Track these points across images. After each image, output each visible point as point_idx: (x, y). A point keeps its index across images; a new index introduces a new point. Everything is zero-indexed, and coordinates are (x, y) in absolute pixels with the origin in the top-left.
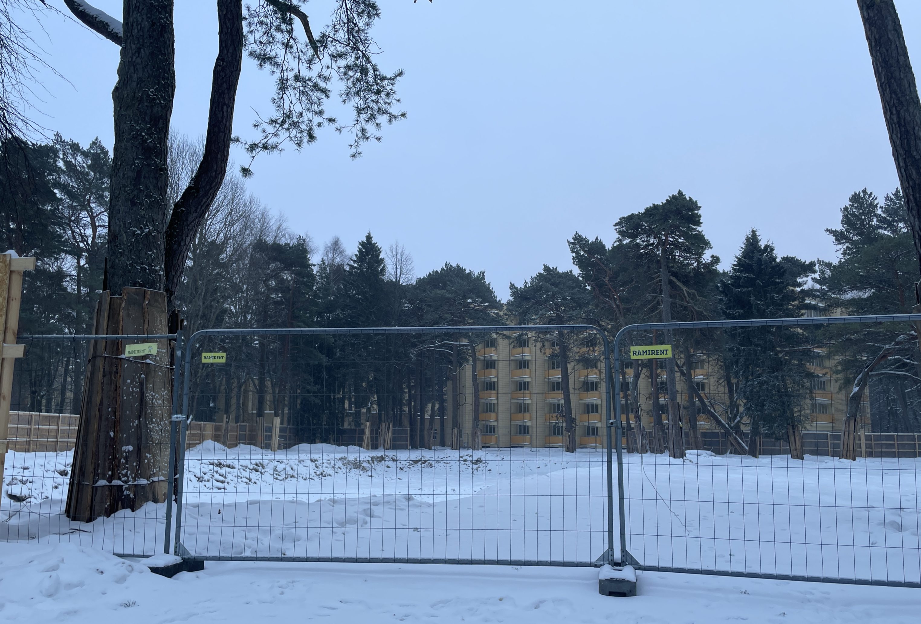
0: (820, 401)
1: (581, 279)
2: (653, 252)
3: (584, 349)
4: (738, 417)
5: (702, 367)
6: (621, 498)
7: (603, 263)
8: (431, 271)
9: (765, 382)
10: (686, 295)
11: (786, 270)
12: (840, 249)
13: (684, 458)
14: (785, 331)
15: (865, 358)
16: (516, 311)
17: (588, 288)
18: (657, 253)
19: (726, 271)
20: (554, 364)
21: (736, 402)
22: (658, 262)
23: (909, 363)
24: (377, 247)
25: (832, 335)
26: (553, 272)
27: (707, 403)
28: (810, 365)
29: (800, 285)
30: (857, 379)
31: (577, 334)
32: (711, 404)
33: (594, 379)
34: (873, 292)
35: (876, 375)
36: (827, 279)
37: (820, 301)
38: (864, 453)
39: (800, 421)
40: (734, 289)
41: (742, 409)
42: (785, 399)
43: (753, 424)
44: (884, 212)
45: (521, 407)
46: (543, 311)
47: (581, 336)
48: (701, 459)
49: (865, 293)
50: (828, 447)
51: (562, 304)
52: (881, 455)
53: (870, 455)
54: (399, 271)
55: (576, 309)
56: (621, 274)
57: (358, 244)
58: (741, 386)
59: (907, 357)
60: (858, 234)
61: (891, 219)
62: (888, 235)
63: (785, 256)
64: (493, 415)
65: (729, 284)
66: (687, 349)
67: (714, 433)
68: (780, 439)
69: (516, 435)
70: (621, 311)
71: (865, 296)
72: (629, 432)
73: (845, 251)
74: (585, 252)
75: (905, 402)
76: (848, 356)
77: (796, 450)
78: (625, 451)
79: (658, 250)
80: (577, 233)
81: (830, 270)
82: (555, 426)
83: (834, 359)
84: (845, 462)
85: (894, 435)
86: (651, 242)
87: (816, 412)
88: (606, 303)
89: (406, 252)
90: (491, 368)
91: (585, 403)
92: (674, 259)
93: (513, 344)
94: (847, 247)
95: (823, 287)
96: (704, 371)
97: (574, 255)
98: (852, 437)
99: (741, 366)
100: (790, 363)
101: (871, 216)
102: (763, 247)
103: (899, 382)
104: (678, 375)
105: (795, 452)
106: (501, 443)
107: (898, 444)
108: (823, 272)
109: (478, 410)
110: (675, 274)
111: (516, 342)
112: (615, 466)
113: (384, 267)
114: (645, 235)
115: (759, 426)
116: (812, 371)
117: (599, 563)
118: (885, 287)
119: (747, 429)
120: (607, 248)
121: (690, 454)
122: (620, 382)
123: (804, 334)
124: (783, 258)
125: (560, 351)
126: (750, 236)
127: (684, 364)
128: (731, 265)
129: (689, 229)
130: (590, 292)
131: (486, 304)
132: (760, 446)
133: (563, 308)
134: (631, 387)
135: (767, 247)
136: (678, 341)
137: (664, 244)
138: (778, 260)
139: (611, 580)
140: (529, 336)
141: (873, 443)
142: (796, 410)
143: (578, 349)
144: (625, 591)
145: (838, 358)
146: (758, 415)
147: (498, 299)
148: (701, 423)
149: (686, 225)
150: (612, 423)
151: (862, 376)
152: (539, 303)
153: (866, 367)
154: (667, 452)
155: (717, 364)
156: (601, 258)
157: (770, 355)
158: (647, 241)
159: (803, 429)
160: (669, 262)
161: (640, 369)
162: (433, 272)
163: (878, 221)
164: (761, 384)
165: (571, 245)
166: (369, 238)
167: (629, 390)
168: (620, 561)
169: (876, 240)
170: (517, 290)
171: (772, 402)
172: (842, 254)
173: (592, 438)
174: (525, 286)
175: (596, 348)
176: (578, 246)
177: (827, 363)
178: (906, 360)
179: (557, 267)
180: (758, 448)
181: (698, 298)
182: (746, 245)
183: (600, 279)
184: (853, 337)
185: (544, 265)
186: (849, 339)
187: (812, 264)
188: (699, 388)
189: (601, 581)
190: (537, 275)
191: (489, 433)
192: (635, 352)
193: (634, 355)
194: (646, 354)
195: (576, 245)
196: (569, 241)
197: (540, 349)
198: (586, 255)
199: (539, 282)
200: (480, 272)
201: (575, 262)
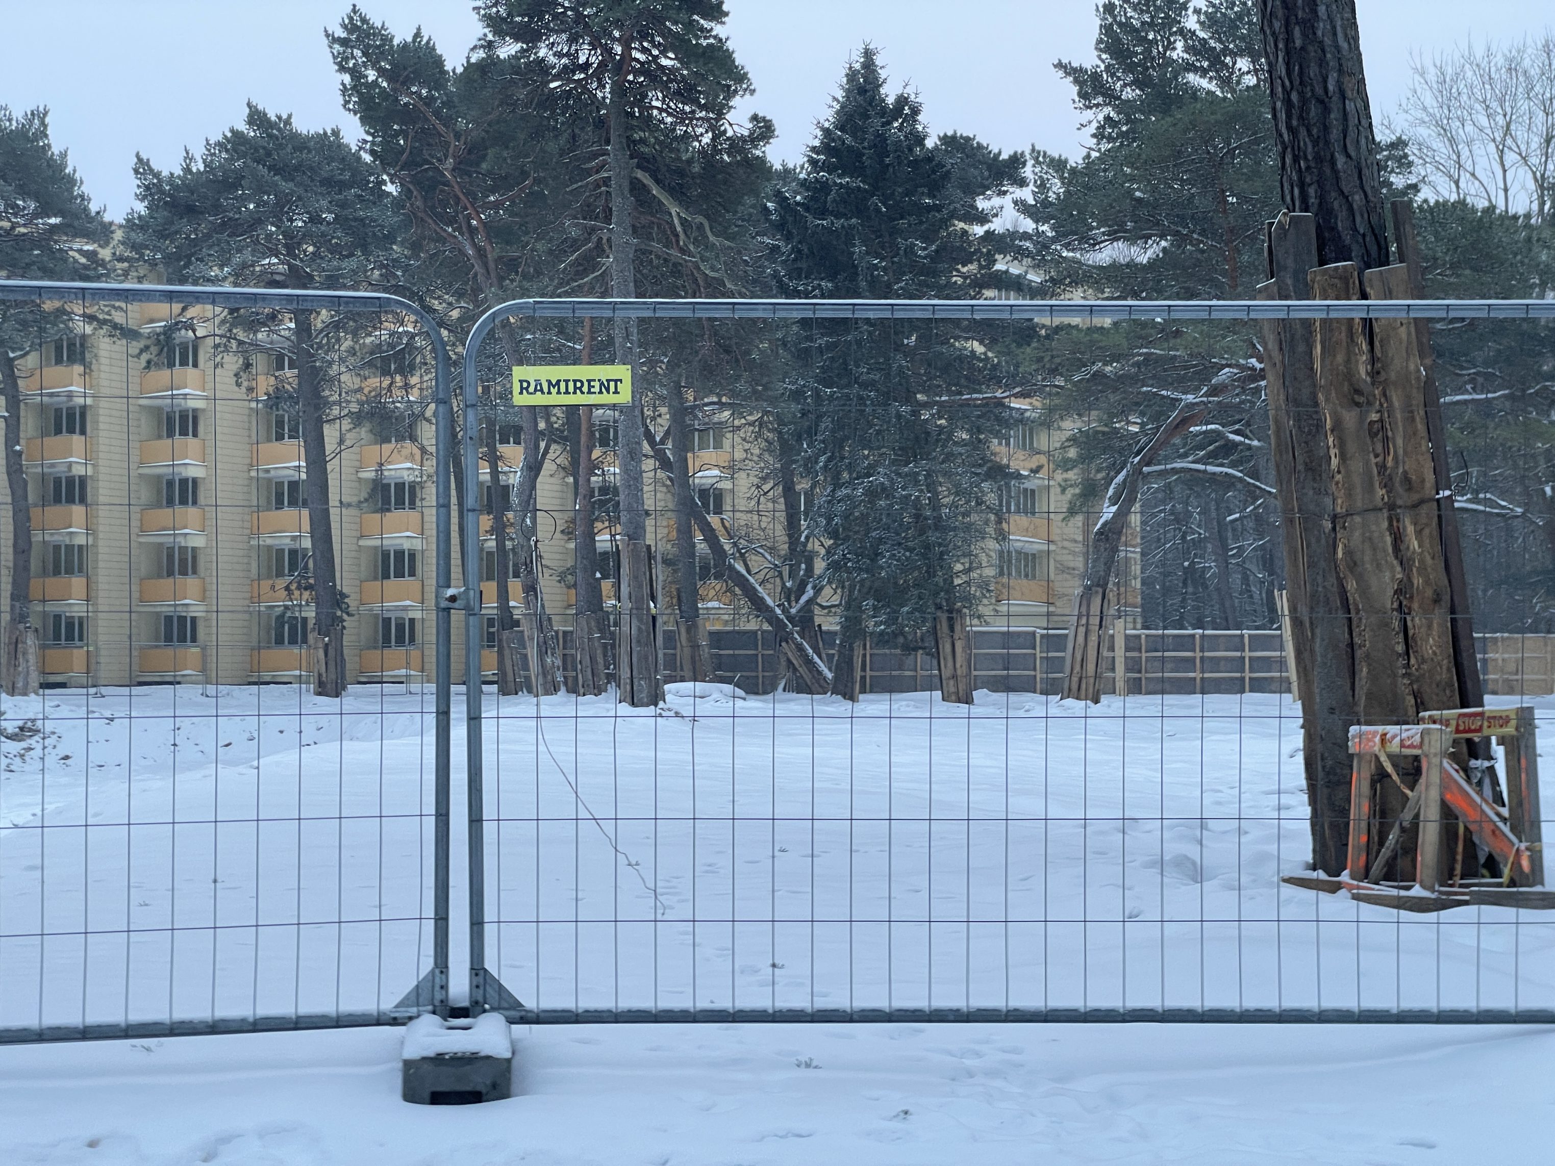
0: (1019, 544)
1: (367, 158)
2: (586, 90)
3: (374, 382)
4: (809, 587)
5: (718, 445)
6: (476, 820)
7: (437, 114)
9: (884, 489)
10: (679, 229)
11: (949, 172)
12: (1090, 122)
13: (661, 704)
14: (938, 348)
15: (1135, 429)
16: (156, 249)
17: (390, 188)
18: (600, 95)
19: (791, 166)
20: (280, 424)
21: (805, 545)
22: (601, 123)
23: (1241, 443)
25: (1058, 360)
26: (279, 130)
27: (727, 547)
28: (1000, 444)
29: (983, 218)
30: (1113, 486)
31: (355, 334)
32: (739, 551)
33: (405, 474)
34: (1164, 249)
35: (1161, 473)
36: (1051, 204)
37: (1034, 267)
38: (1120, 684)
39: (968, 599)
40: (810, 218)
41: (819, 566)
42: (933, 537)
43: (848, 607)
44: (1202, 24)
45: (170, 557)
46: (247, 255)
47: (369, 340)
48: (704, 707)
49: (1146, 249)
50: (1035, 669)
51: (306, 236)
52: (1163, 688)
53: (1135, 688)
55: (352, 255)
56: (491, 152)
58: (820, 500)
59: (1237, 427)
60: (1136, 83)
61: (1219, 46)
62: (1209, 92)
63: (950, 133)
64: (77, 583)
65: (798, 204)
66: (678, 391)
67: (745, 633)
68: (915, 649)
69: (157, 647)
70: (492, 265)
71: (1144, 259)
72: (506, 633)
73: (1101, 128)
74: (381, 72)
75: (1226, 549)
76: (1092, 421)
77: (954, 677)
78: (494, 688)
79: (602, 86)
80: (354, 10)
81: (1062, 178)
82: (283, 615)
83: (1059, 428)
84: (1075, 706)
85: (1193, 636)
86: (582, 60)
87: (1009, 574)
88: (444, 241)
90: (71, 431)
91: (376, 548)
92: (647, 121)
93: (145, 357)
94: (1108, 118)
95: (1041, 229)
96: (722, 457)
97: (347, 78)
98: (1093, 638)
99: (823, 442)
100: (950, 434)
101: (1171, 34)
102: (891, 100)
103: (1213, 495)
104: (649, 464)
105: (952, 682)
106: (103, 674)
107: (1202, 658)
108: (1042, 186)
109: (27, 569)
110: (645, 163)
111: (154, 350)
112: (459, 733)
114: (564, 37)
115: (863, 612)
116: (1005, 461)
117: (402, 1013)
118: (1195, 236)
119: (830, 623)
120: (448, 67)
121: (677, 694)
122: (481, 484)
123: (987, 358)
124: (945, 139)
125: (299, 384)
126: (857, 66)
127: (667, 433)
128: (804, 149)
129: (690, 25)
130: (398, 203)
131: (53, 221)
132: (864, 669)
133: (311, 249)
134: (514, 499)
135: (902, 101)
136: (652, 363)
137: (622, 66)
138: (930, 143)
139: (439, 1059)
140: (199, 334)
141: (1144, 655)
142: (958, 567)
143: (357, 380)
144: (480, 1088)
145: (1071, 426)
146: (863, 581)
147: (93, 208)
148: (710, 605)
149: (683, 16)
150: (453, 599)
151: (1127, 476)
152: (233, 227)
153: (1138, 454)
154: (612, 688)
155: (758, 435)
156: (430, 100)
157: (899, 416)
158: (568, 55)
159: (975, 621)
160: (632, 128)
161: (543, 445)
163: (1187, 49)
164: (872, 494)
165: (337, 47)
167: (508, 508)
168: (466, 1003)
169: (1177, 101)
170: (160, 180)
171: (900, 544)
172: (1094, 136)
173: (395, 653)
174: (188, 170)
175: (414, 380)
176: (357, 53)
177: (1042, 441)
178: (1232, 437)
179: (290, 116)
180: (858, 674)
181: (712, 238)
182: (848, 91)
183: (427, 162)
184: (1108, 369)
185: (249, 105)
186: (1098, 376)
187: (1016, 161)
188: (706, 505)
189: (408, 1065)
190: (225, 137)
191: (63, 642)
192: (525, 385)
193: (521, 393)
194: (559, 392)
195: (352, 47)
196: (330, 32)
197: (236, 375)
198: (385, 84)
199: (231, 160)
200: (33, 114)
201: (349, 102)
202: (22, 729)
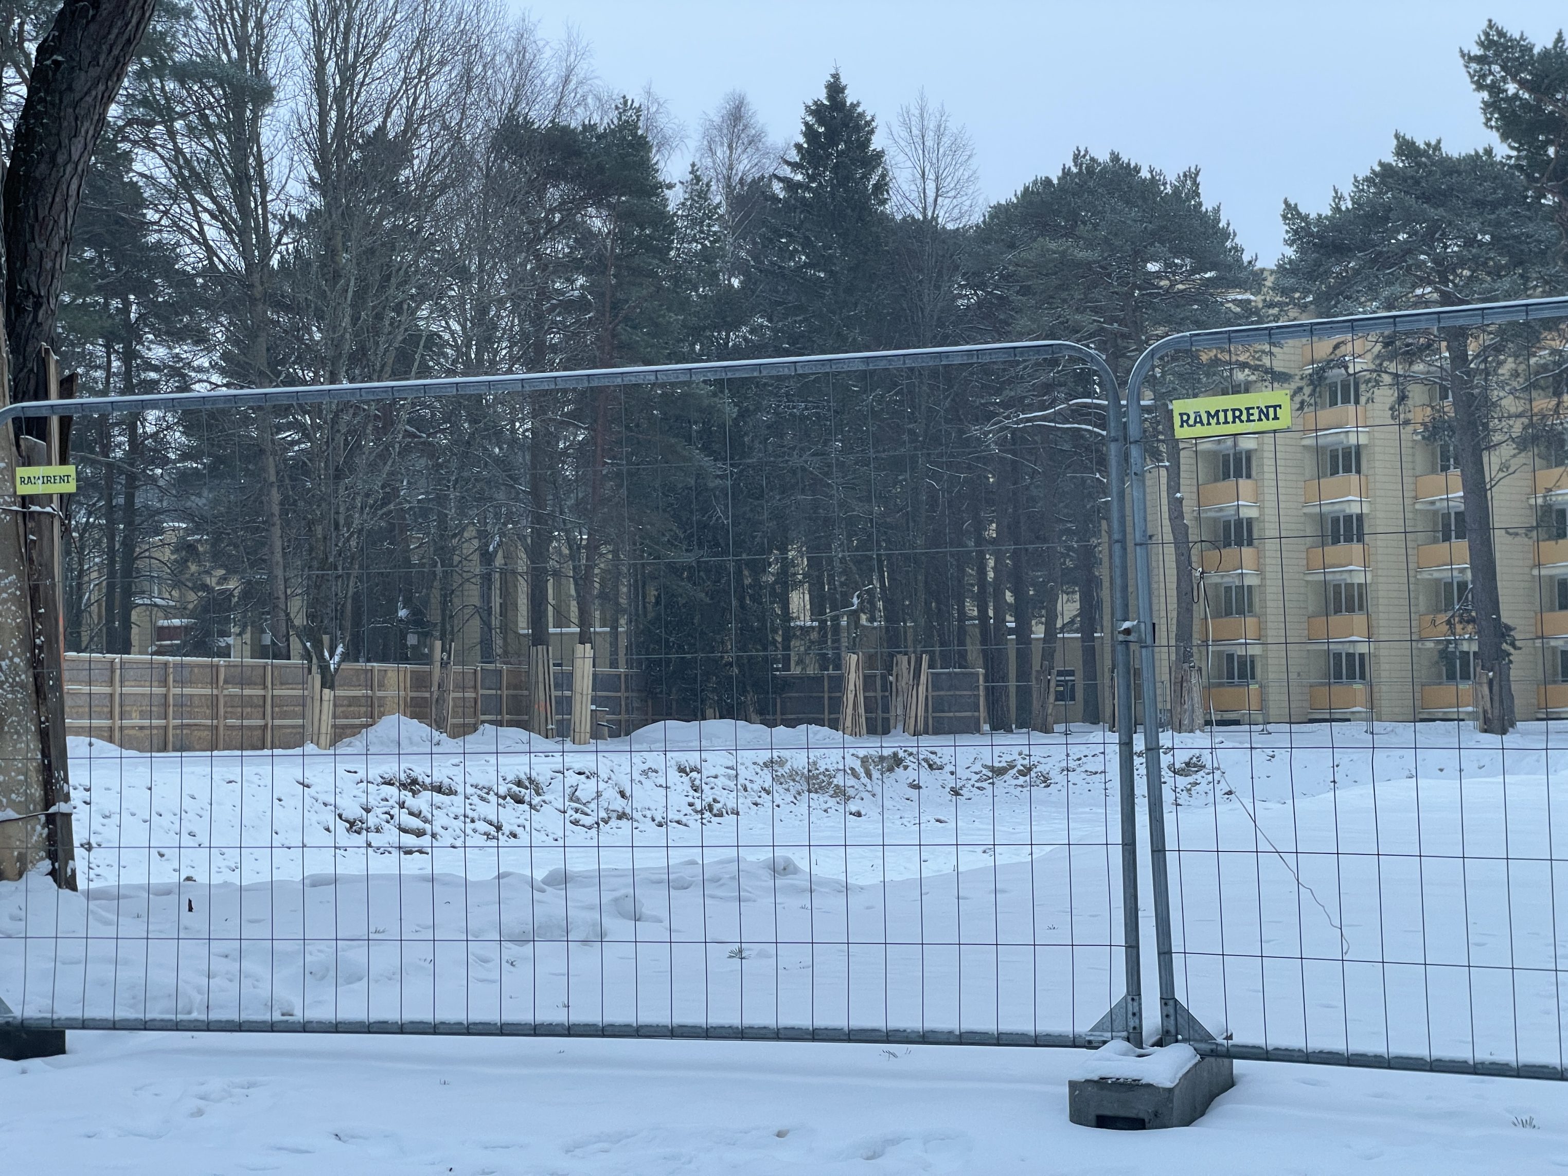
1: (1519, 174)
8: (1029, 180)
16: (1305, 291)
17: (1548, 201)
24: (861, 115)
26: (1429, 157)
47: (1532, 361)
54: (931, 187)
57: (803, 111)
64: (1248, 624)
74: (1522, 84)
80: (1490, 26)
89: (953, 126)
97: (1485, 95)
106: (1272, 711)
111: (1307, 390)
113: (883, 176)
117: (1096, 1037)
131: (1208, 275)
133: (1466, 272)
139: (1102, 1083)
143: (1521, 403)
144: (1142, 1115)
147: (1246, 258)
152: (1381, 261)
162: (1035, 182)
165: (1474, 66)
166: (835, 89)
168: (1158, 1033)
170: (1308, 224)
174: (1337, 209)
176: (1496, 68)
179: (1439, 142)
185: (1397, 136)
190: (1373, 172)
191: (1236, 680)
192: (1185, 418)
193: (1182, 426)
194: (1218, 423)
195: (1489, 64)
196: (1466, 51)
197: (1391, 409)
198: (1527, 96)
199: (1380, 193)
200: (1185, 175)
201: (1490, 119)
202: (1188, 764)
